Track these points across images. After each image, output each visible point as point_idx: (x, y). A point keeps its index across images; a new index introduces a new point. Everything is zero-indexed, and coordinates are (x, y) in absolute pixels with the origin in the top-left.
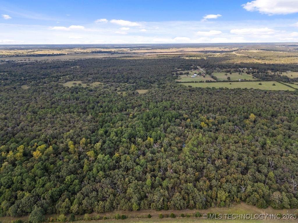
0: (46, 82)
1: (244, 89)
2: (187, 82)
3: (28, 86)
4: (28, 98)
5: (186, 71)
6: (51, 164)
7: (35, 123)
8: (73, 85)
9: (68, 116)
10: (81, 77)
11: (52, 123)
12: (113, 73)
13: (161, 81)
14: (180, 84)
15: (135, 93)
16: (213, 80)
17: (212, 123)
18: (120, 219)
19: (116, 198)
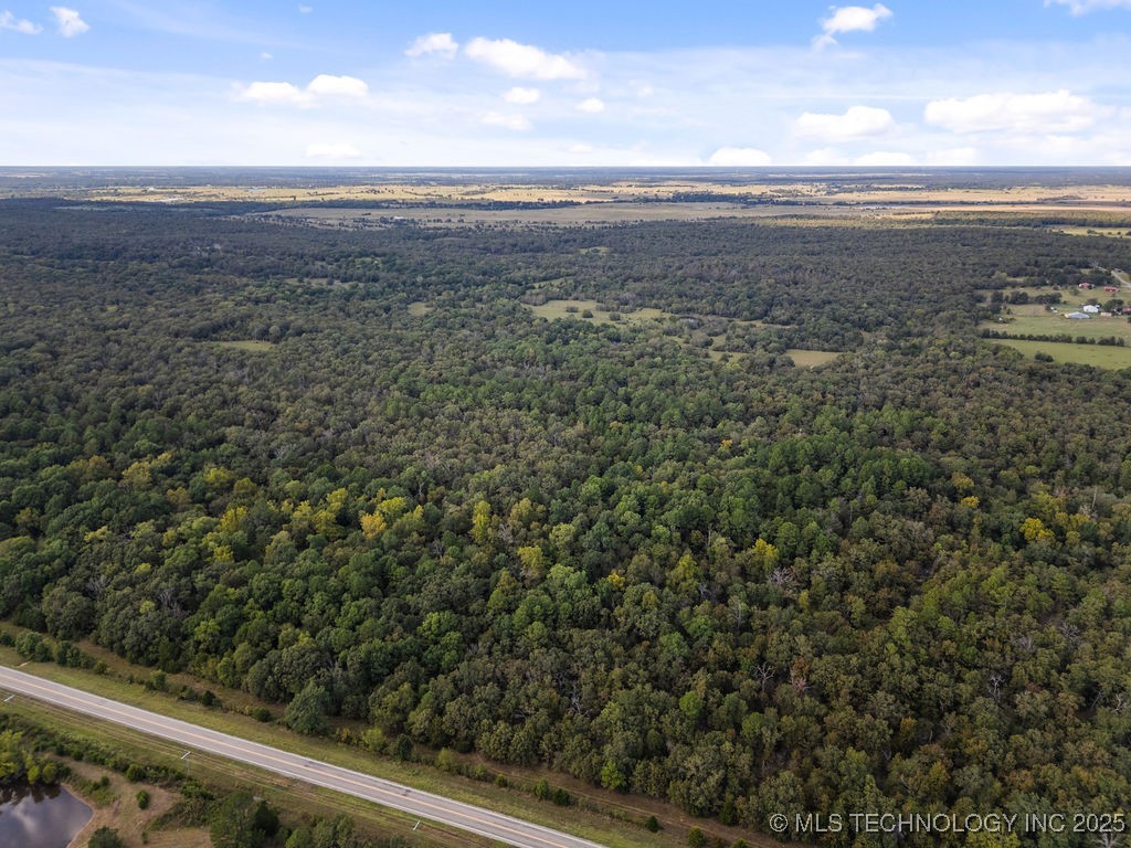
0: (485, 297)
3: (427, 306)
4: (412, 345)
5: (1048, 291)
6: (400, 564)
7: (403, 426)
8: (564, 316)
9: (506, 417)
10: (599, 287)
11: (452, 433)
12: (718, 280)
13: (909, 323)
14: (995, 342)
15: (778, 362)
17: (1081, 529)
18: (551, 799)
19: (557, 724)
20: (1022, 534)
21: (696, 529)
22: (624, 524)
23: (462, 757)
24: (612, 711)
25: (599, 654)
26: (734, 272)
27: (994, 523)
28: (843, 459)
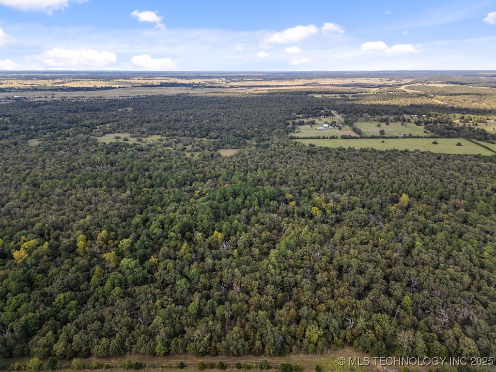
0: (71, 134)
1: (403, 150)
2: (308, 137)
3: (38, 141)
4: (32, 161)
5: (311, 119)
6: (39, 273)
7: (32, 203)
8: (114, 141)
9: (89, 192)
10: (130, 127)
11: (60, 203)
12: (185, 121)
13: (263, 135)
14: (295, 140)
15: (215, 155)
16: (353, 134)
17: (331, 208)
18: (132, 368)
19: (132, 332)
20: (312, 214)
21: (188, 231)
22: (155, 234)
23: (85, 360)
24: (158, 320)
25: (149, 295)
26: (191, 117)
27: (301, 211)
28: (245, 193)
